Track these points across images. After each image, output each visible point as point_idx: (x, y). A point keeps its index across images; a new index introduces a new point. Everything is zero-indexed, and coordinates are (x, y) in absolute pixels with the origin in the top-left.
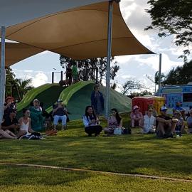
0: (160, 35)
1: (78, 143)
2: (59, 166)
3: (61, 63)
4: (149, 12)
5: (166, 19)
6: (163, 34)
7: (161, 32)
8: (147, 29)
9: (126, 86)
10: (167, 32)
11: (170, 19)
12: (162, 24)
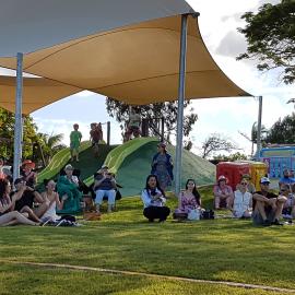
0: (260, 68)
1: (132, 232)
2: (104, 267)
3: (109, 108)
4: (243, 31)
5: (270, 43)
6: (265, 66)
7: (262, 63)
8: (240, 58)
9: (207, 145)
10: (270, 62)
11: (276, 43)
12: (264, 51)
